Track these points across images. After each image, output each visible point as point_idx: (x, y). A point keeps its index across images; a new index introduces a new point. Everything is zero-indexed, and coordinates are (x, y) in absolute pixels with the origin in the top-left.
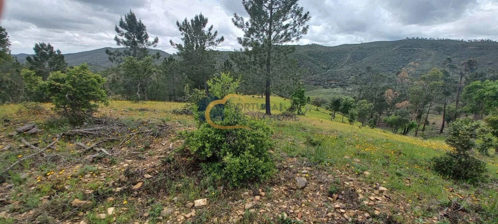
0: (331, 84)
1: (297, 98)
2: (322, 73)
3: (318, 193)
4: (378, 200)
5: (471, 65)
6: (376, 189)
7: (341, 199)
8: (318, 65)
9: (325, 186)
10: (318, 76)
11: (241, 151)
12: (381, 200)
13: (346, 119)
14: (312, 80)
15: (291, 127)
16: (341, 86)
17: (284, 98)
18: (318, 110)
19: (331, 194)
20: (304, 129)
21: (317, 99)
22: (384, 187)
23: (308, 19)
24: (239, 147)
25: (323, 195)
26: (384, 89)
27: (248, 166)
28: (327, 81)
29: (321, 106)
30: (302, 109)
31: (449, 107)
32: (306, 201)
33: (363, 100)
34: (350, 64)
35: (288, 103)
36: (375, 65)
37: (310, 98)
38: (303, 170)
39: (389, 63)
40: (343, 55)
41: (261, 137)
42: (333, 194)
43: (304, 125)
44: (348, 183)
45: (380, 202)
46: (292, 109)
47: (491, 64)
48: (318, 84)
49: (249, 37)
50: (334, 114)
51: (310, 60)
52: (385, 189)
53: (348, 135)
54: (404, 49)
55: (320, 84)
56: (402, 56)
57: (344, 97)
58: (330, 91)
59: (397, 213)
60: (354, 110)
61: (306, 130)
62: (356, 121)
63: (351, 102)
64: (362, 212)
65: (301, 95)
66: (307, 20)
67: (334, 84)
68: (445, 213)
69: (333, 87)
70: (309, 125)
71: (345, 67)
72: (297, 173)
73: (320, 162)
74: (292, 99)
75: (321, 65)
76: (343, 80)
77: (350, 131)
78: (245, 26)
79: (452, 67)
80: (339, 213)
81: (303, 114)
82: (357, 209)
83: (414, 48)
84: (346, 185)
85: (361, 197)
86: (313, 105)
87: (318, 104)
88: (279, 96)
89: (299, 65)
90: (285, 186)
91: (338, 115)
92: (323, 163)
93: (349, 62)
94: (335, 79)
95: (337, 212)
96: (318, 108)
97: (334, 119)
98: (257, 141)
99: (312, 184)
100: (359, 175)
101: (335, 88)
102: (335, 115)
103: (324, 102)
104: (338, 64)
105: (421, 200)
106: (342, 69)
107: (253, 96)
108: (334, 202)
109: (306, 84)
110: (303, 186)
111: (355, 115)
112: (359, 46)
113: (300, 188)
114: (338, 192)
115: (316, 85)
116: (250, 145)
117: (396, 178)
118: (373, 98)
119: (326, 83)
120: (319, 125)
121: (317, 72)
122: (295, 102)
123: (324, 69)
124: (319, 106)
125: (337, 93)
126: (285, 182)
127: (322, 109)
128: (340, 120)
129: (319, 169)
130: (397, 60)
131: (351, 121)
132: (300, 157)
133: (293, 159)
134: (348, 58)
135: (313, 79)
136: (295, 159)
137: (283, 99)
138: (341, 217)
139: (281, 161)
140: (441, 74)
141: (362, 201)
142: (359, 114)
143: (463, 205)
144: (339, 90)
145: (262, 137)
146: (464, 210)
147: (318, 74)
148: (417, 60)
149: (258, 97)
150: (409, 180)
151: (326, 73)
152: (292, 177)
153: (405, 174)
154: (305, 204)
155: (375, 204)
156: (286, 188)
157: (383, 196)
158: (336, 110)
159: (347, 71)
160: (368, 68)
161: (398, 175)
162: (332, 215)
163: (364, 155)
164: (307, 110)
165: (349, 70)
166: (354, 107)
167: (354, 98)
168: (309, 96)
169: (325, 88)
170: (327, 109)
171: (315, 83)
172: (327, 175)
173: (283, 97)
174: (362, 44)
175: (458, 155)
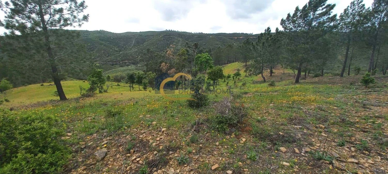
0: (125, 63)
1: (94, 79)
2: (116, 55)
3: (118, 156)
4: (161, 138)
5: (196, 45)
6: (160, 131)
7: (137, 151)
8: (111, 48)
9: (124, 147)
10: (113, 57)
11: (13, 155)
12: (163, 137)
13: (141, 87)
14: (108, 62)
15: (91, 106)
16: (134, 64)
17: (84, 81)
18: (118, 85)
19: (128, 151)
20: (106, 104)
21: (117, 76)
22: (164, 128)
23: (86, 8)
24: (8, 151)
25: (123, 155)
26: (161, 63)
27: (25, 168)
28: (122, 61)
29: (121, 82)
30: (104, 87)
31: (193, 69)
32: (107, 168)
33: (150, 72)
34: (136, 47)
35: (87, 85)
36: (152, 47)
37: (110, 76)
38: (103, 141)
39: (160, 46)
40: (129, 40)
41: (40, 129)
42: (130, 150)
43: (104, 101)
44: (141, 136)
45: (163, 139)
46: (92, 89)
47: (205, 45)
48: (114, 64)
49: (13, 18)
50: (133, 85)
51: (101, 44)
52: (165, 129)
53: (143, 99)
54: (166, 36)
55: (116, 63)
56: (166, 41)
57: (136, 72)
58: (126, 69)
59: (172, 141)
60: (145, 80)
61: (107, 104)
62: (148, 88)
63: (142, 75)
64: (152, 152)
65: (99, 75)
66: (84, 9)
67: (128, 63)
68: (194, 129)
69: (128, 66)
70: (110, 100)
71: (133, 49)
72: (97, 147)
73: (119, 129)
74: (89, 80)
75: (114, 48)
76: (134, 60)
77: (143, 96)
78: (4, 6)
79: (189, 47)
80: (136, 163)
81: (106, 91)
82: (148, 152)
83: (171, 36)
84: (141, 137)
85: (151, 141)
86: (114, 81)
87: (118, 80)
88: (77, 79)
89: (92, 49)
90: (84, 165)
91: (136, 86)
92: (122, 129)
93: (134, 45)
94: (128, 59)
95: (134, 163)
96: (119, 83)
97: (133, 89)
98: (35, 136)
99: (112, 151)
100: (149, 127)
101: (130, 65)
102: (134, 87)
103: (123, 78)
104: (127, 47)
105: (184, 127)
106: (131, 51)
107: (41, 84)
108: (131, 156)
109: (103, 65)
110: (103, 156)
111: (147, 83)
112: (139, 34)
113: (100, 160)
114: (134, 146)
115: (113, 65)
116: (23, 144)
117: (171, 118)
118: (156, 69)
119: (121, 62)
120: (120, 97)
121: (111, 54)
122: (93, 83)
123: (117, 51)
124: (119, 82)
125: (131, 69)
126: (83, 162)
127: (122, 84)
128: (138, 89)
129: (119, 135)
130: (164, 44)
131: (145, 88)
132: (101, 131)
133: (93, 135)
134: (133, 43)
135: (109, 60)
136: (95, 135)
137: (81, 81)
138: (138, 165)
139: (78, 143)
140: (186, 52)
141: (152, 144)
142: (149, 82)
143: (201, 121)
144: (133, 67)
145: (42, 128)
146: (202, 124)
147: (113, 56)
148: (174, 44)
149: (49, 84)
150: (178, 117)
151: (119, 54)
152: (92, 154)
153: (176, 115)
154: (106, 172)
155: (160, 142)
156: (85, 167)
157: (165, 135)
158: (133, 82)
159: (135, 53)
160: (148, 50)
161: (172, 116)
162: (130, 167)
163: (152, 110)
164: (108, 87)
165: (137, 52)
166: (145, 78)
167: (144, 71)
168: (109, 75)
169: (122, 66)
170: (127, 83)
171: (112, 64)
172: (126, 136)
173: (82, 79)
174: (140, 32)
175: (196, 95)
